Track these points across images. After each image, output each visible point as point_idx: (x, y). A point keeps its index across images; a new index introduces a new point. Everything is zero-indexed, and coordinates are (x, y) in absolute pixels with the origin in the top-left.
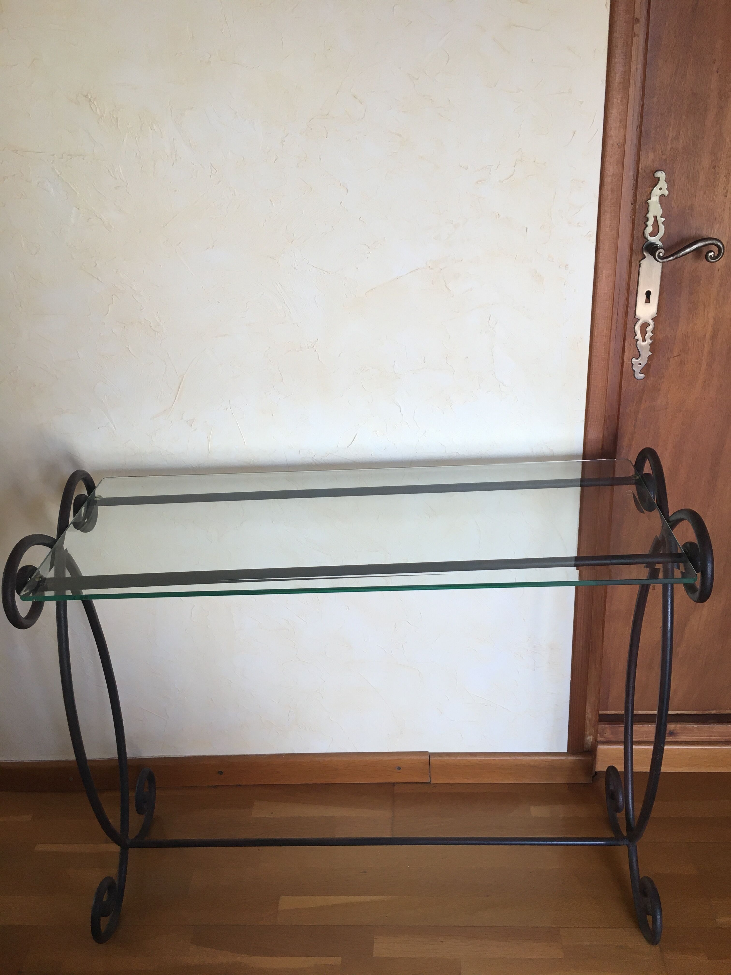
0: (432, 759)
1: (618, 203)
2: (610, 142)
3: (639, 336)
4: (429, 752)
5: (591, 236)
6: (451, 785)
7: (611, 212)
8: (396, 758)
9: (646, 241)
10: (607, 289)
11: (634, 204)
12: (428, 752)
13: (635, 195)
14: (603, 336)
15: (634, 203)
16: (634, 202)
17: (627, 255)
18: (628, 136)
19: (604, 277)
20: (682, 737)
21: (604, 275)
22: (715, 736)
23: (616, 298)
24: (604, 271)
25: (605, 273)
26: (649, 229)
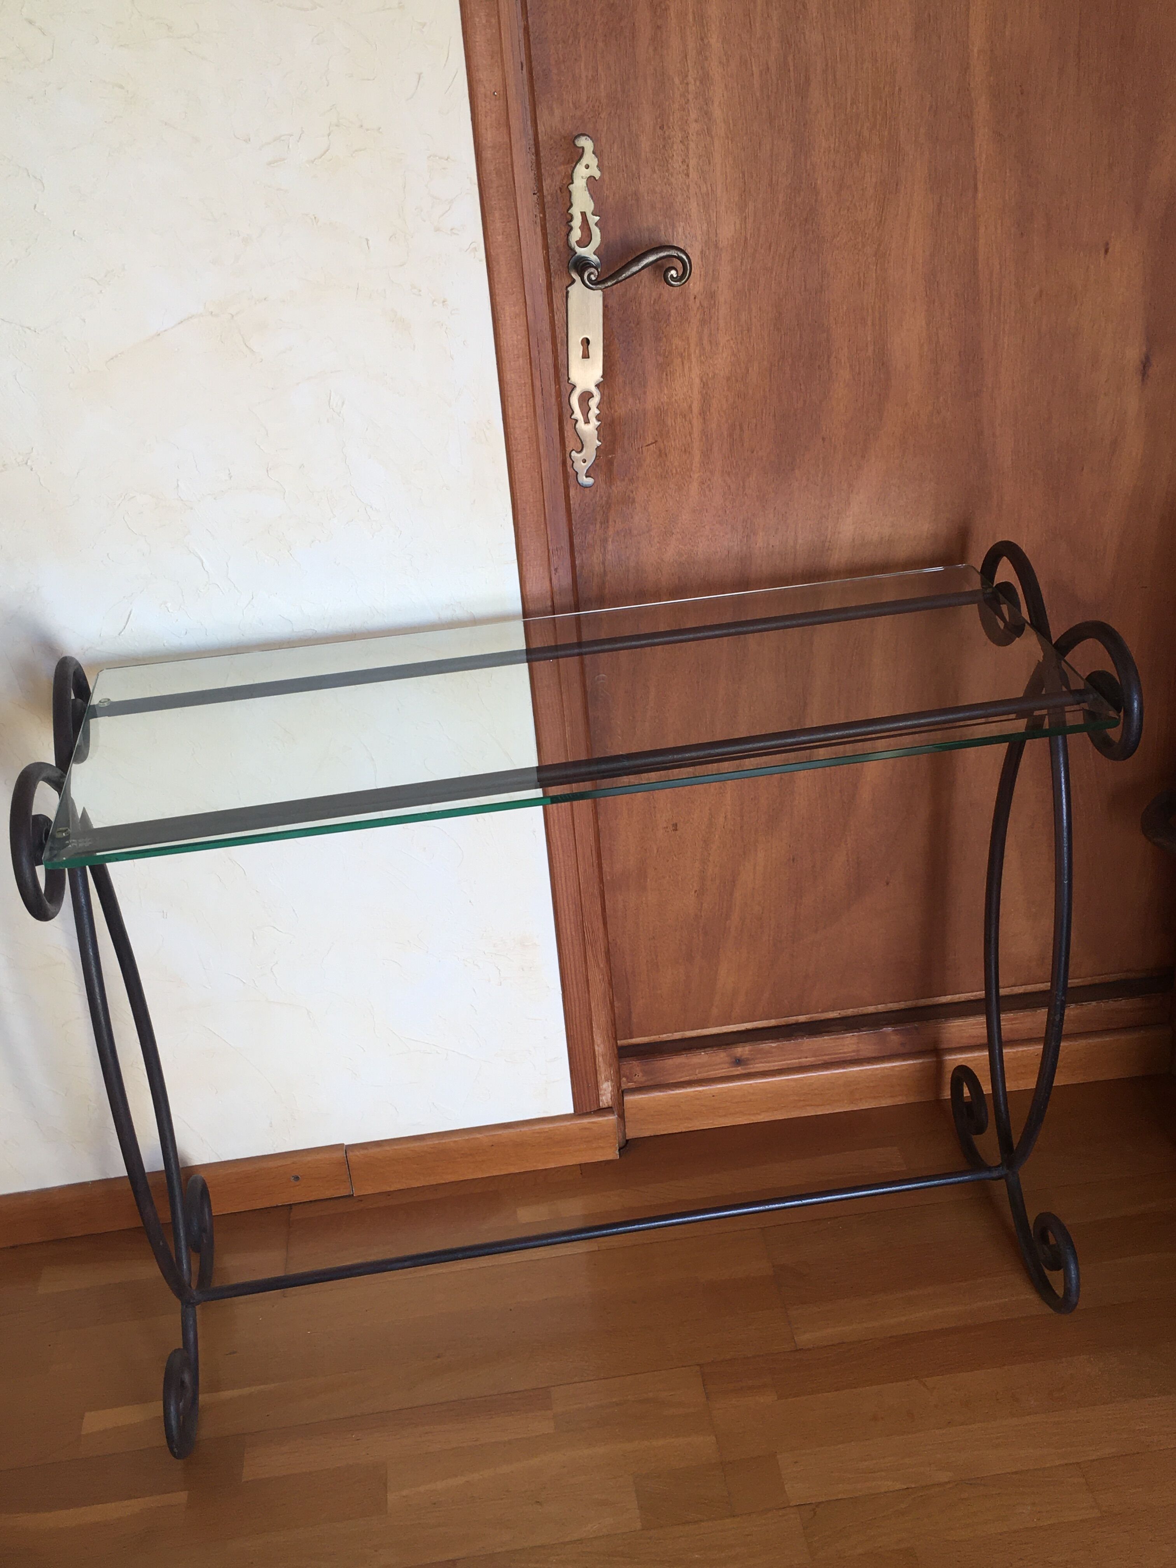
0: (350, 1154)
1: (511, 192)
2: (481, 90)
3: (578, 414)
4: (346, 1143)
5: (475, 249)
6: (389, 1194)
7: (501, 209)
8: (288, 1161)
9: (573, 254)
10: (515, 338)
11: (538, 194)
12: (343, 1144)
13: (539, 179)
14: (523, 416)
15: (538, 192)
16: (539, 190)
17: (542, 280)
18: (511, 81)
19: (508, 318)
20: (757, 1065)
21: (507, 314)
22: (806, 1058)
23: (535, 353)
24: (507, 308)
25: (509, 310)
26: (576, 234)
